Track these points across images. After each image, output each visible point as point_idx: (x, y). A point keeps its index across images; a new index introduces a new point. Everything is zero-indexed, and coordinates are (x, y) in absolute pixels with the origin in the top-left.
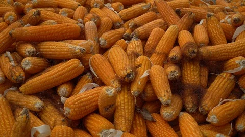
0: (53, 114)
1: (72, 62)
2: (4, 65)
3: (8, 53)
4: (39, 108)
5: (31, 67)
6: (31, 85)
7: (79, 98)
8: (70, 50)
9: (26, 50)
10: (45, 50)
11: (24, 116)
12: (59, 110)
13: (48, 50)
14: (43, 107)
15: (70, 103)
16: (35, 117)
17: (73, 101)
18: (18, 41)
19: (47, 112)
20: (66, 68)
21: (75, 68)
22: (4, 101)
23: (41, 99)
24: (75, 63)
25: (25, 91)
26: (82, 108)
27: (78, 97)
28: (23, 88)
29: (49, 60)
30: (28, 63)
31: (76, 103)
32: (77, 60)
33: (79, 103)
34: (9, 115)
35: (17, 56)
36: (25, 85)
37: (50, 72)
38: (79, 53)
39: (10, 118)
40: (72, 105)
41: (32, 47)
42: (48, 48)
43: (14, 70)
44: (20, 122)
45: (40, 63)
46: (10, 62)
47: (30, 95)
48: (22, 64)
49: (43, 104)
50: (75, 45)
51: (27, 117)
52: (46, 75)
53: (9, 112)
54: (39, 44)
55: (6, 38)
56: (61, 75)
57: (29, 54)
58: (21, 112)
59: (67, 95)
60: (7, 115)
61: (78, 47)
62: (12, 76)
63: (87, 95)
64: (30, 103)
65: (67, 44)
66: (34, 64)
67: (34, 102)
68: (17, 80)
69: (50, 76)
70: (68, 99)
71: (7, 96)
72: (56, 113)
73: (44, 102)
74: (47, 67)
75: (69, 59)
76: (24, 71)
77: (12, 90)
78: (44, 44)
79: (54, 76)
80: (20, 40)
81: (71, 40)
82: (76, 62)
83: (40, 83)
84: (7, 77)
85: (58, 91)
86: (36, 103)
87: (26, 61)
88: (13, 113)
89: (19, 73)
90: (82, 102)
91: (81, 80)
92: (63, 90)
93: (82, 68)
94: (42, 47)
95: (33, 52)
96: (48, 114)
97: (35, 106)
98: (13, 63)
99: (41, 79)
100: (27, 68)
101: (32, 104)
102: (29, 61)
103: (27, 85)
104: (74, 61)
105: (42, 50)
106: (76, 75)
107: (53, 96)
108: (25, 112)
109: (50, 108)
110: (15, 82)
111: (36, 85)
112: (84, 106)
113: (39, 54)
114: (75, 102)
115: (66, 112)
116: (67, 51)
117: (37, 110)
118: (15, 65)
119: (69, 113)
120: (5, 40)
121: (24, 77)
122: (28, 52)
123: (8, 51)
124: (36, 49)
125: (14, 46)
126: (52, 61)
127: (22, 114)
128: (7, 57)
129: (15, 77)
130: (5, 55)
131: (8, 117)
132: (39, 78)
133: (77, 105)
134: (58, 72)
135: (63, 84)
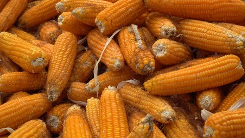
0: (186, 132)
1: (228, 58)
2: (126, 45)
3: (135, 27)
4: (168, 119)
5: (166, 55)
6: (162, 82)
7: (230, 116)
8: (228, 39)
9: (163, 27)
10: (190, 32)
11: (147, 125)
12: (196, 128)
13: (195, 33)
14: (174, 118)
15: (216, 121)
16: (160, 131)
17: (220, 120)
18: (150, 12)
19: (178, 127)
20: (219, 66)
21: (232, 68)
22: (117, 97)
23: (172, 106)
24: (232, 62)
25: (151, 90)
26: (231, 132)
27: (230, 114)
28: (150, 84)
29: (192, 48)
30: (163, 47)
31: (225, 123)
32: (236, 57)
33: (228, 125)
34: (122, 120)
35: (146, 34)
36: (153, 79)
37: (192, 67)
38: (241, 47)
39: (122, 125)
40: (218, 125)
41: (172, 25)
42: (194, 31)
43: (141, 54)
44: (139, 134)
45: (179, 51)
46: (136, 40)
47: (157, 96)
48: (153, 47)
49: (175, 115)
50: (236, 34)
51: (150, 128)
52: (186, 72)
53: (122, 115)
54: (182, 22)
55: (136, 4)
56: (209, 75)
57: (166, 34)
58: (143, 119)
59: (211, 108)
60: (119, 119)
61: (241, 37)
62: (136, 62)
63: (242, 114)
64: (156, 109)
65: (225, 29)
66: (171, 51)
67: (161, 109)
68: (142, 70)
69: (192, 73)
70: (214, 115)
71: (122, 90)
72: (191, 132)
73: (175, 110)
74: (188, 60)
75: (224, 54)
76: (155, 58)
77: (131, 84)
78: (190, 23)
79: (198, 74)
80: (155, 11)
81: (230, 25)
82: (234, 60)
83: (176, 82)
84: (128, 62)
85: (200, 100)
86: (165, 110)
87: (159, 44)
88: (127, 118)
89: (147, 61)
90: (233, 124)
91: (236, 90)
92: (208, 99)
93: (241, 71)
94: (186, 27)
95: (173, 33)
96: (178, 130)
97: (163, 115)
98: (140, 43)
99: (178, 76)
100: (160, 55)
101: (158, 110)
102: (164, 45)
103: (156, 81)
104: (232, 58)
105: (184, 31)
106: (230, 80)
107: (189, 105)
108: (148, 121)
109: (183, 123)
110: (139, 72)
111: (169, 83)
112: (235, 130)
113: (180, 37)
114: (224, 121)
115: (207, 134)
116: (222, 41)
117: (164, 121)
118: (143, 47)
119: (211, 136)
120: (133, 6)
121: (154, 68)
122: (166, 31)
123: (135, 24)
124: (177, 28)
125: (144, 18)
126: (197, 52)
127: (143, 123)
128: (132, 32)
129: (141, 66)
130: (129, 29)
131: (119, 123)
132: (176, 74)
133: (225, 127)
134: (204, 70)
135: (208, 89)
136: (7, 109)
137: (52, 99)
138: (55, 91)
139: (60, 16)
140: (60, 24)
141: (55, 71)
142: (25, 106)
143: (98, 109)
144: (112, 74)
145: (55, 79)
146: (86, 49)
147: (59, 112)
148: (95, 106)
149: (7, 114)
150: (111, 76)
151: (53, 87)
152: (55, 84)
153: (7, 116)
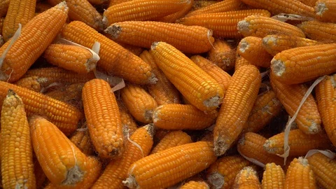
136: (166, 162)
137: (219, 152)
138: (225, 144)
139: (243, 40)
140: (242, 50)
141: (229, 116)
142: (187, 160)
143: (280, 183)
144: (301, 136)
145: (227, 126)
146: (268, 88)
147: (227, 171)
148: (277, 177)
149: (165, 170)
150: (299, 137)
151: (224, 138)
152: (226, 134)
153: (164, 173)
